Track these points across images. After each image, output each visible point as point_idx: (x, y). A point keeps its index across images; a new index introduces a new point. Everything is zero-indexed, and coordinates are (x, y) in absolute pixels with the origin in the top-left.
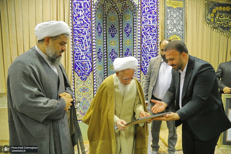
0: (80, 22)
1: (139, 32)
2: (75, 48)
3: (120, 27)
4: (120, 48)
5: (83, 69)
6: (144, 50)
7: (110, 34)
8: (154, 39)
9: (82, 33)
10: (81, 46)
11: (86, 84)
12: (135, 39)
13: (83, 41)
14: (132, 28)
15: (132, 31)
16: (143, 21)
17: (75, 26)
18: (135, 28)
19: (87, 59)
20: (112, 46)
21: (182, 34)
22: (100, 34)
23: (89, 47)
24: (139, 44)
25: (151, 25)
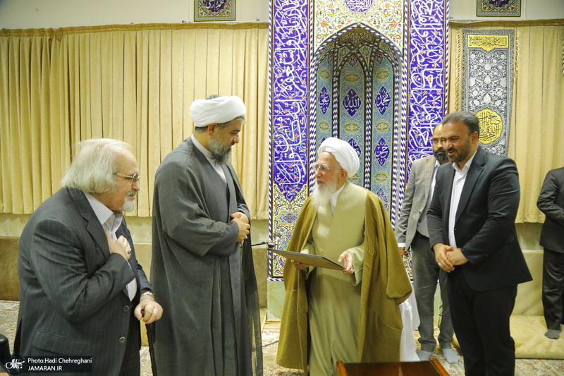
0: (286, 88)
1: (405, 106)
2: (276, 138)
3: (367, 95)
4: (367, 138)
5: (290, 177)
6: (413, 143)
7: (346, 108)
8: (436, 118)
9: (289, 108)
10: (288, 133)
11: (293, 207)
12: (396, 119)
13: (292, 123)
14: (391, 96)
15: (391, 103)
16: (413, 84)
17: (277, 95)
18: (396, 97)
19: (297, 158)
20: (350, 133)
21: (506, 107)
22: (326, 110)
23: (301, 135)
24: (404, 130)
25: (431, 90)
